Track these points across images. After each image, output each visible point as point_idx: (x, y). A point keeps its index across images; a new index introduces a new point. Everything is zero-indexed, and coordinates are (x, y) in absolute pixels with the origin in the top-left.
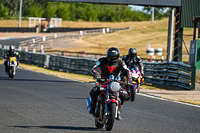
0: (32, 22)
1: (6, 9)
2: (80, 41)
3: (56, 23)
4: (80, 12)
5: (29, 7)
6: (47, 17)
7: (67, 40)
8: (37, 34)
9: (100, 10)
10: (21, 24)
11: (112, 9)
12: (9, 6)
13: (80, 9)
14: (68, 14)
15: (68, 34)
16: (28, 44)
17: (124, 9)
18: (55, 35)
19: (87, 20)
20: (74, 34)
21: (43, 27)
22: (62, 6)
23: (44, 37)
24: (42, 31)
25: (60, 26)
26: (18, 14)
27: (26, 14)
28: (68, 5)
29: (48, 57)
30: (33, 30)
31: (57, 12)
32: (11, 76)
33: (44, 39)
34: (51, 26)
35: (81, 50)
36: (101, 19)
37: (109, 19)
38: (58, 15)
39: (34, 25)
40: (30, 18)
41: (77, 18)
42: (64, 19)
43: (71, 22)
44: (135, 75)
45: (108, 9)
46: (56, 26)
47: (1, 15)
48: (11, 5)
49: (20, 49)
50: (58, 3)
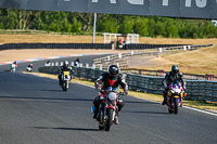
0: (107, 38)
1: (80, 24)
2: (159, 59)
3: (133, 39)
4: (159, 28)
5: (104, 21)
6: (123, 32)
7: (145, 57)
8: (112, 51)
9: (182, 25)
10: (95, 39)
11: (194, 24)
12: (82, 21)
13: (159, 24)
14: (145, 29)
15: (145, 51)
16: (102, 62)
17: (207, 24)
18: (132, 52)
19: (167, 36)
20: (152, 51)
21: (118, 43)
22: (139, 20)
23: (120, 54)
24: (117, 48)
25: (138, 42)
26: (92, 29)
27: (100, 29)
28: (146, 20)
30: (108, 46)
31: (134, 27)
33: (120, 56)
34: (128, 42)
35: (160, 69)
36: (181, 35)
37: (191, 36)
38: (136, 30)
39: (109, 42)
40: (105, 34)
41: (156, 34)
42: (142, 35)
43: (150, 38)
44: (178, 90)
45: (189, 24)
46: (133, 42)
47: (74, 30)
48: (85, 20)
49: (94, 67)
50: (135, 17)
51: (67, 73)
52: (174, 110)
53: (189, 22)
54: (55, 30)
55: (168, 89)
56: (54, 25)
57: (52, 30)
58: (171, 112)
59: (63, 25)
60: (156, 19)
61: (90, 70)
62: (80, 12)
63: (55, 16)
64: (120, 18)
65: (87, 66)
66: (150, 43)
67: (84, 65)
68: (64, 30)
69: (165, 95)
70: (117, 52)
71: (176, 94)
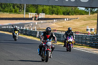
0: (31, 15)
1: (18, 9)
2: (54, 25)
3: (42, 15)
4: (54, 11)
5: (29, 8)
6: (38, 12)
7: (47, 24)
8: (33, 21)
9: (64, 9)
10: (25, 16)
11: (70, 9)
12: (19, 7)
13: (54, 9)
14: (48, 11)
15: (48, 21)
16: (28, 26)
17: (75, 9)
18: (42, 21)
19: (57, 14)
20: (51, 21)
21: (36, 17)
22: (45, 7)
23: (36, 22)
24: (35, 20)
25: (44, 17)
26: (24, 11)
27: (27, 11)
28: (48, 7)
29: (38, 32)
30: (31, 19)
31: (43, 10)
32: (16, 40)
33: (36, 23)
34: (40, 17)
35: (54, 29)
36: (64, 14)
37: (68, 14)
38: (43, 12)
39: (31, 17)
40: (29, 13)
41: (52, 13)
42: (46, 14)
43: (50, 15)
44: (71, 40)
45: (67, 9)
46: (42, 17)
47: (16, 12)
48: (20, 7)
49: (25, 28)
50: (43, 6)
51: (16, 32)
52: (69, 50)
53: (68, 8)
54: (7, 12)
55: (66, 39)
56: (6, 9)
57: (5, 12)
58: (67, 51)
59: (11, 9)
60: (52, 7)
61: (23, 29)
62: (18, 3)
63: (7, 5)
64: (36, 6)
65: (22, 28)
66: (50, 17)
67: (20, 27)
68: (11, 12)
69: (65, 42)
70: (35, 21)
71: (70, 42)
